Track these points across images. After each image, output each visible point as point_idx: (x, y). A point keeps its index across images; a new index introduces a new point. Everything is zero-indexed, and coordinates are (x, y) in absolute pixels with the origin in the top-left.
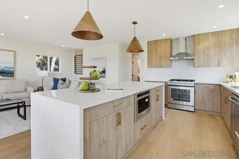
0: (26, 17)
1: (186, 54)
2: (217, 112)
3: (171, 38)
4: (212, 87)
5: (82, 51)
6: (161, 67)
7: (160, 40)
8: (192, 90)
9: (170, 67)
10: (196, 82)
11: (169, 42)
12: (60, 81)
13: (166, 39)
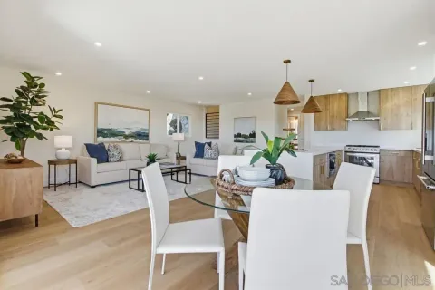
0: (201, 78)
1: (368, 113)
2: (408, 183)
3: (348, 92)
4: (402, 154)
5: (218, 107)
6: (333, 129)
7: (333, 95)
8: (377, 157)
9: (346, 129)
10: (381, 147)
11: (344, 98)
12: (206, 146)
13: (340, 95)
